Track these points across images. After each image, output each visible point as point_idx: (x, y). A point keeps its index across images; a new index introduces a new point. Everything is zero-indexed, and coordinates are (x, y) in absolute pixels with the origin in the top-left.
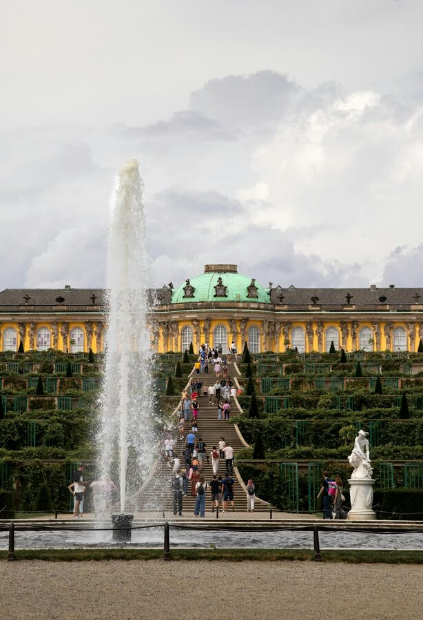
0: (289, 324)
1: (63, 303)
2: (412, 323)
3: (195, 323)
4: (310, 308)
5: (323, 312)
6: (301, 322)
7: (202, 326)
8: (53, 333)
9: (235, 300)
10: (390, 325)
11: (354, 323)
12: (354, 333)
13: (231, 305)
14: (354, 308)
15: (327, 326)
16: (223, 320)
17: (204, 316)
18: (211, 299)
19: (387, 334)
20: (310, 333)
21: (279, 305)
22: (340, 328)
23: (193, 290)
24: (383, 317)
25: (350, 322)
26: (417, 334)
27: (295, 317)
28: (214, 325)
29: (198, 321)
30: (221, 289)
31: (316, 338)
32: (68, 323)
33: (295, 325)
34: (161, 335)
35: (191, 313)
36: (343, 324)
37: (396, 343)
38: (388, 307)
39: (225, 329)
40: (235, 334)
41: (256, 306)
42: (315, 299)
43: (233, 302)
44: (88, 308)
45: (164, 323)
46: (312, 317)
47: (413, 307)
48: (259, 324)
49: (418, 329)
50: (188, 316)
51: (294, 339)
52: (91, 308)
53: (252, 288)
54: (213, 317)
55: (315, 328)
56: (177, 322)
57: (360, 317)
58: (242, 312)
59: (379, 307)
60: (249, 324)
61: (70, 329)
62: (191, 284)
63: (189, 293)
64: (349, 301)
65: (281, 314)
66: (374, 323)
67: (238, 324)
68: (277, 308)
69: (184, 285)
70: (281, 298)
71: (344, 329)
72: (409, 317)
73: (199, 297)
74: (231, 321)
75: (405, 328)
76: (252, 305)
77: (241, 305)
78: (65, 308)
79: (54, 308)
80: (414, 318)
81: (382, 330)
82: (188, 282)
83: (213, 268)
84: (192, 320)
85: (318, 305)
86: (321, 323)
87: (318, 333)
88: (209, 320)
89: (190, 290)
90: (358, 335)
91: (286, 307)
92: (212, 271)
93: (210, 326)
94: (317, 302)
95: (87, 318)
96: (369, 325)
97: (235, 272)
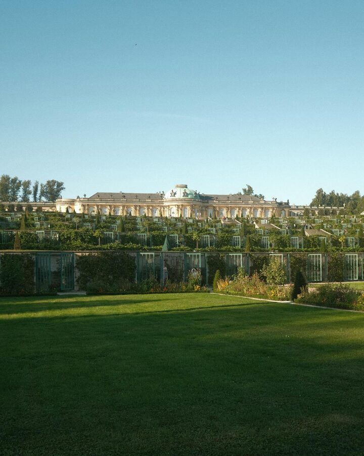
0: (207, 207)
1: (125, 198)
3: (176, 206)
4: (215, 201)
5: (220, 203)
6: (212, 207)
9: (191, 198)
11: (230, 207)
12: (230, 211)
13: (189, 200)
14: (230, 202)
15: (220, 208)
16: (187, 205)
17: (180, 204)
18: (182, 197)
20: (215, 211)
22: (225, 209)
24: (240, 206)
28: (183, 207)
29: (178, 206)
30: (185, 194)
31: (216, 213)
32: (127, 205)
33: (209, 207)
35: (175, 202)
38: (241, 202)
39: (187, 209)
41: (197, 200)
42: (216, 198)
44: (134, 200)
47: (249, 202)
48: (198, 207)
49: (251, 210)
52: (136, 200)
53: (195, 194)
54: (183, 204)
56: (169, 206)
57: (232, 205)
59: (239, 202)
61: (128, 208)
63: (173, 195)
69: (171, 192)
72: (248, 205)
73: (177, 196)
74: (190, 206)
75: (247, 209)
78: (126, 200)
79: (122, 200)
80: (250, 206)
82: (173, 191)
83: (179, 186)
85: (218, 200)
86: (218, 207)
95: (134, 204)
97: (187, 187)
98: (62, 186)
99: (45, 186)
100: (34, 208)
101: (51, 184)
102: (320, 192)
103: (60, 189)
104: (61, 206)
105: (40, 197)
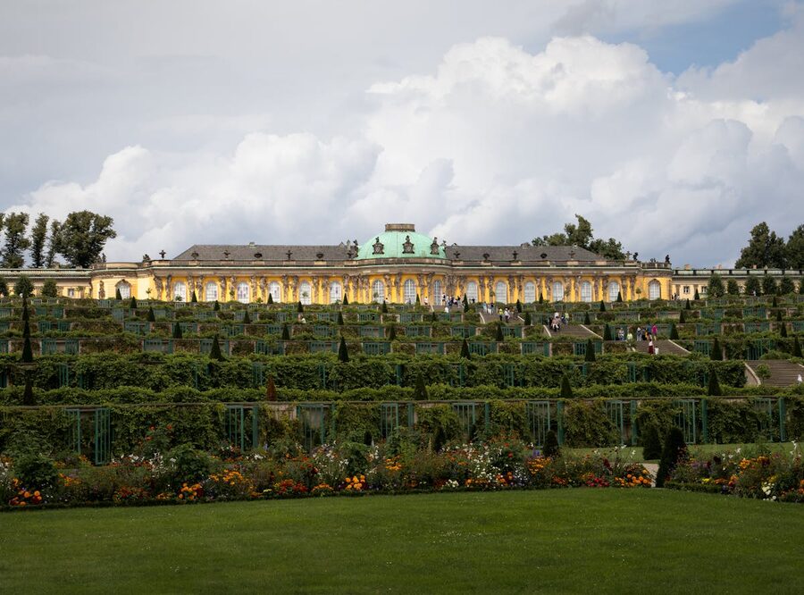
0: (464, 278)
1: (261, 258)
2: (569, 277)
3: (387, 277)
4: (483, 263)
5: (494, 267)
6: (475, 277)
7: (393, 280)
8: (252, 287)
9: (422, 256)
10: (550, 278)
11: (520, 277)
12: (520, 286)
13: (419, 261)
14: (520, 263)
15: (496, 280)
16: (413, 274)
17: (396, 272)
18: (400, 255)
19: (547, 286)
20: (482, 286)
21: (456, 261)
22: (507, 282)
23: (382, 247)
24: (545, 272)
25: (517, 277)
26: (573, 287)
27: (470, 272)
28: (404, 279)
29: (390, 275)
30: (408, 246)
31: (487, 291)
32: (266, 277)
33: (469, 279)
34: (351, 287)
35: (383, 268)
36: (510, 278)
37: (555, 295)
38: (548, 263)
39: (414, 283)
40: (423, 287)
41: (439, 262)
42: (486, 256)
43: (420, 258)
44: (284, 263)
45: (354, 277)
46: (484, 272)
47: (569, 263)
48: (441, 278)
49: (573, 282)
50: (380, 271)
51: (469, 292)
52: (287, 263)
53: (434, 245)
54: (404, 272)
55: (486, 282)
56: (368, 276)
57: (526, 272)
58: (429, 267)
59: (542, 263)
60: (434, 278)
61: (269, 282)
62: (380, 241)
63: (378, 250)
64: (515, 258)
65: (458, 269)
66: (537, 277)
67: (425, 277)
68: (453, 264)
69: (375, 242)
70: (457, 255)
71: (511, 282)
72: (566, 272)
73: (388, 253)
74: (419, 276)
75: (563, 282)
76: (437, 261)
77: (427, 261)
78: (263, 263)
79: (253, 263)
80: (570, 272)
81: (543, 282)
82: (378, 239)
83: (395, 227)
84: (384, 275)
85: (489, 261)
86: (491, 277)
87: (489, 286)
88: (400, 275)
89: (379, 247)
90: (523, 288)
91: (462, 263)
92: (394, 230)
93: (400, 280)
94: (488, 259)
95: (284, 273)
96: (533, 279)
97: (414, 231)
98: (109, 228)
99: (63, 228)
100: (36, 285)
101: (78, 222)
102: (760, 232)
103: (104, 234)
104: (103, 280)
105: (51, 253)
